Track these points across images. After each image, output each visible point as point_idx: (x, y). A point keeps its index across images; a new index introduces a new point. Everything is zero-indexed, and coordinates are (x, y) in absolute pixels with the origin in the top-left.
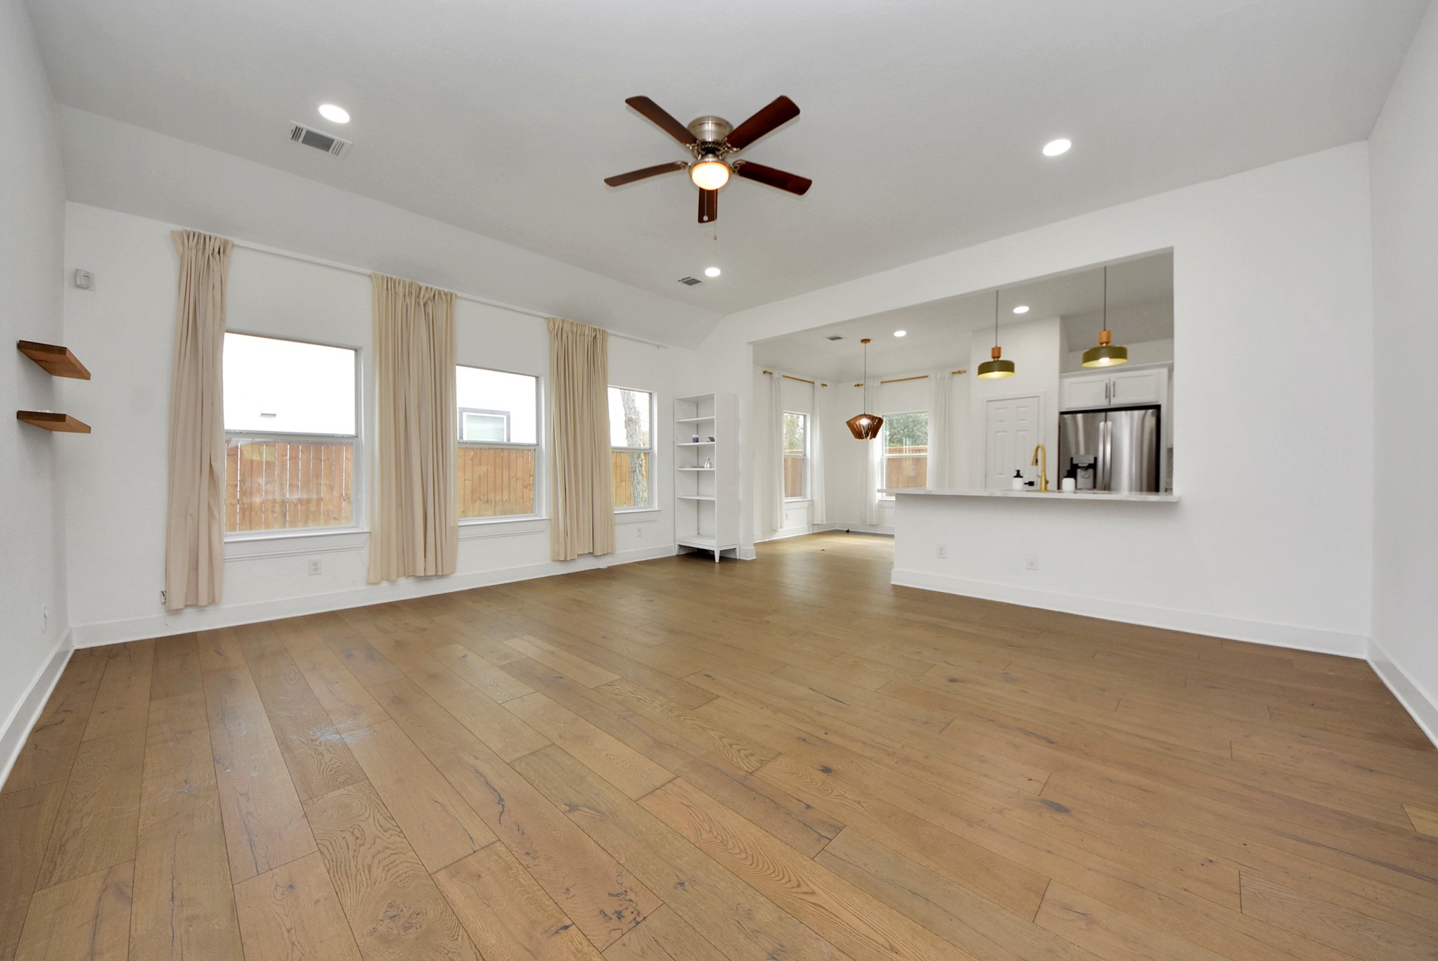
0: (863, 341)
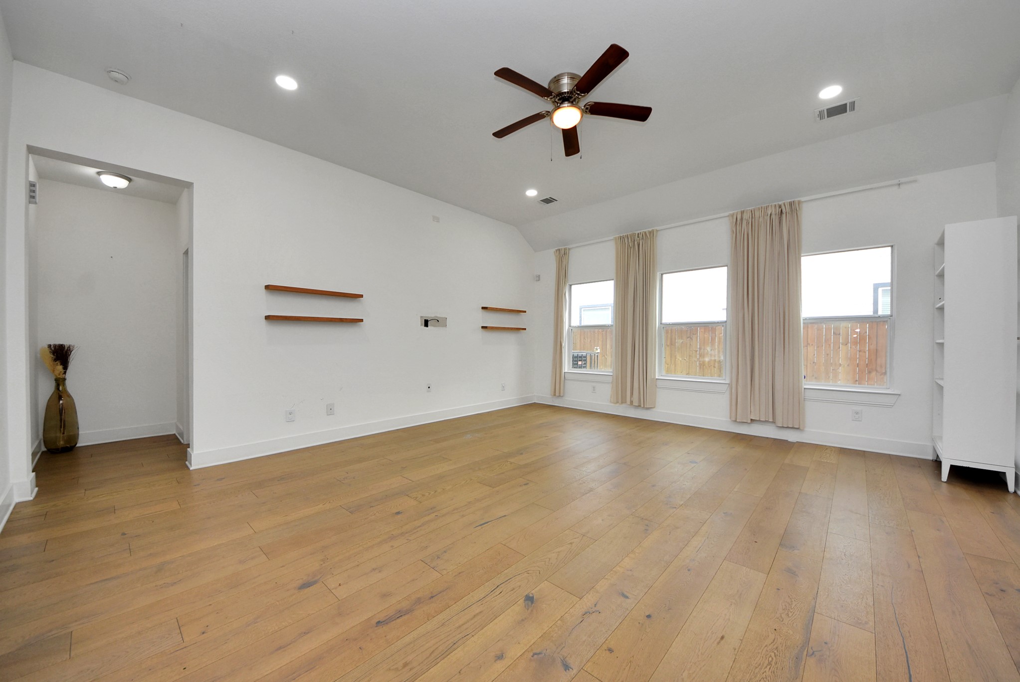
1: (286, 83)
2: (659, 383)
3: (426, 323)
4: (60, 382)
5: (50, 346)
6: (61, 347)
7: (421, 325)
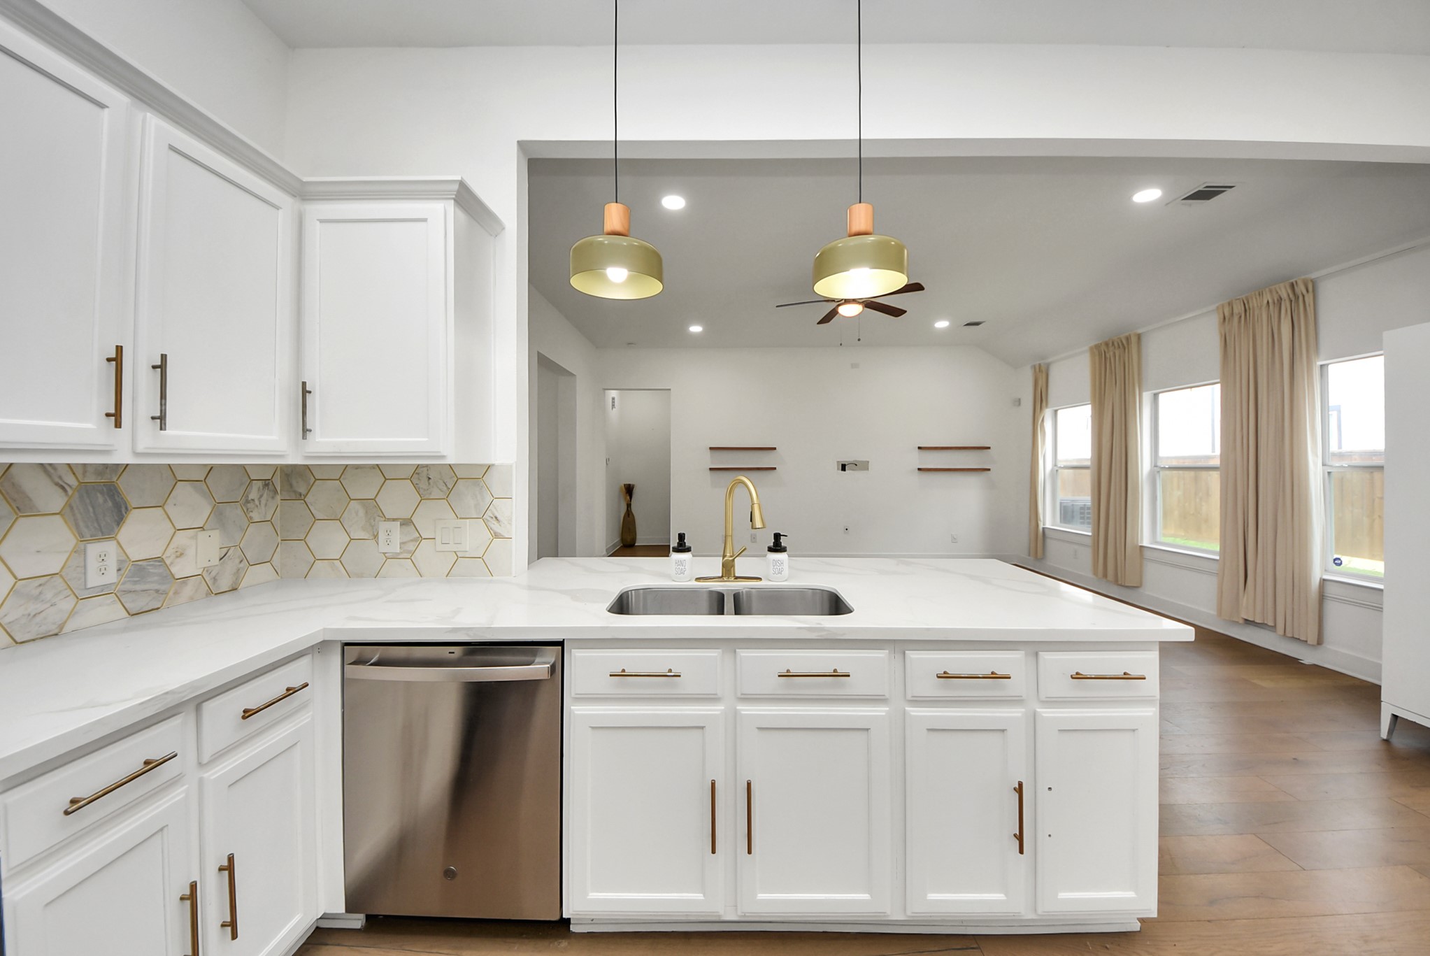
1: (696, 329)
2: (1147, 554)
3: (844, 468)
4: (629, 506)
5: (625, 485)
6: (629, 485)
7: (838, 469)
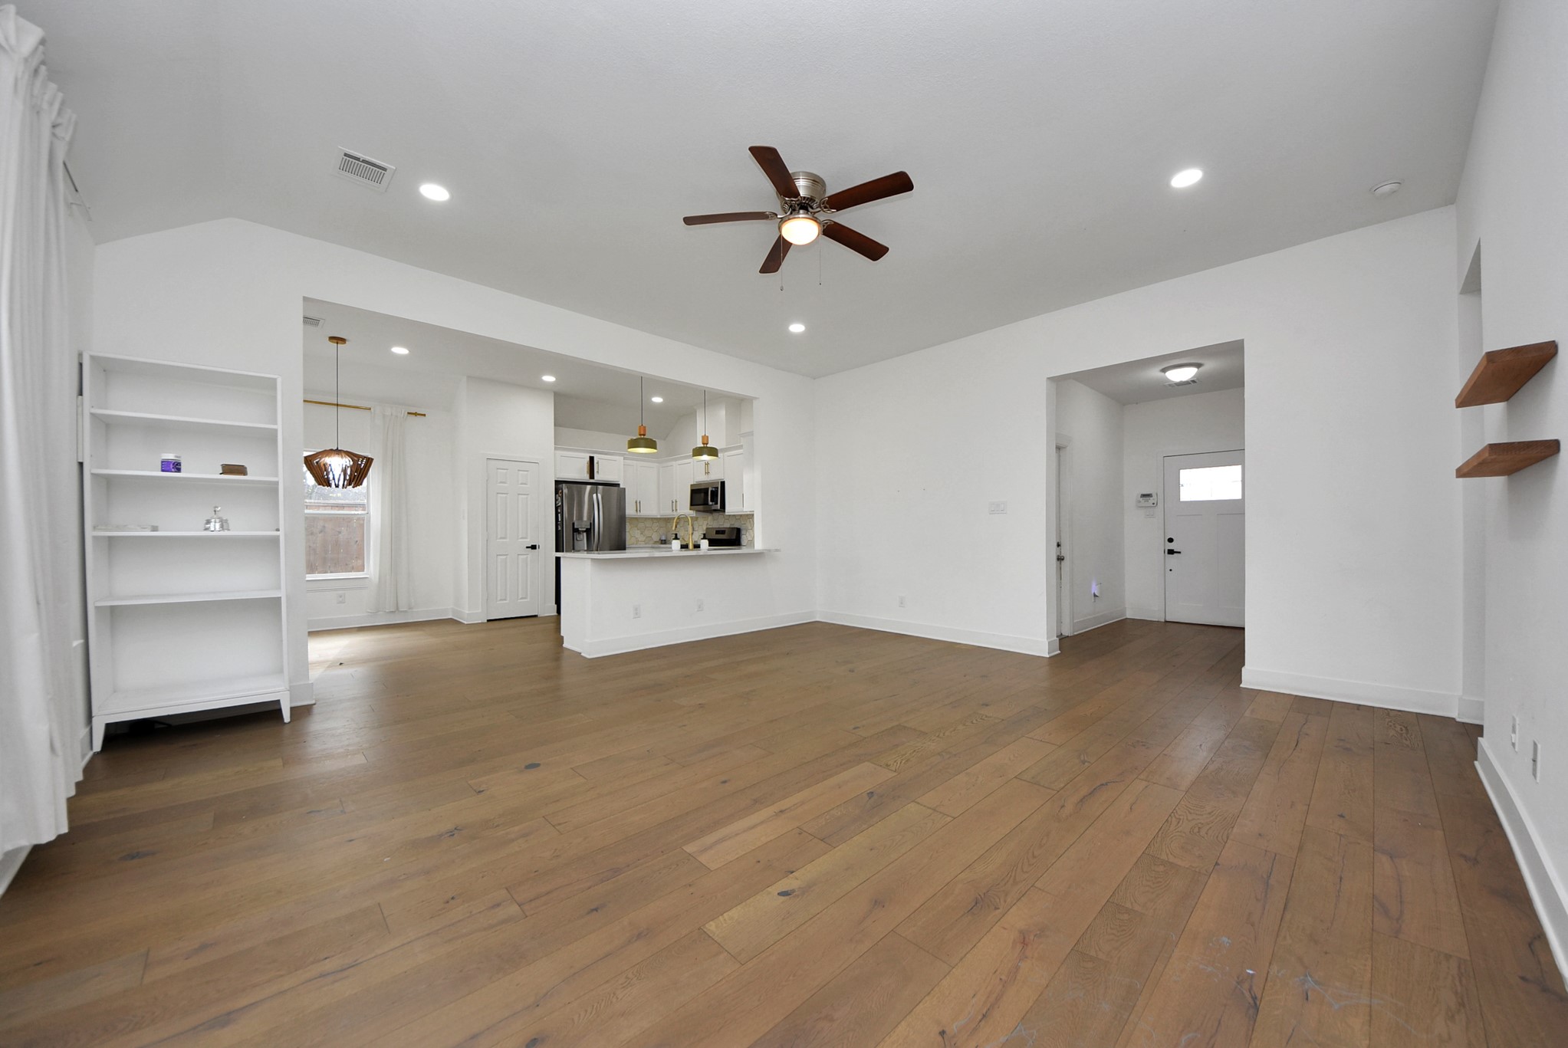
0: (332, 338)
